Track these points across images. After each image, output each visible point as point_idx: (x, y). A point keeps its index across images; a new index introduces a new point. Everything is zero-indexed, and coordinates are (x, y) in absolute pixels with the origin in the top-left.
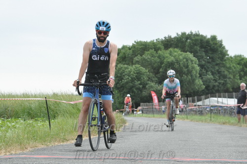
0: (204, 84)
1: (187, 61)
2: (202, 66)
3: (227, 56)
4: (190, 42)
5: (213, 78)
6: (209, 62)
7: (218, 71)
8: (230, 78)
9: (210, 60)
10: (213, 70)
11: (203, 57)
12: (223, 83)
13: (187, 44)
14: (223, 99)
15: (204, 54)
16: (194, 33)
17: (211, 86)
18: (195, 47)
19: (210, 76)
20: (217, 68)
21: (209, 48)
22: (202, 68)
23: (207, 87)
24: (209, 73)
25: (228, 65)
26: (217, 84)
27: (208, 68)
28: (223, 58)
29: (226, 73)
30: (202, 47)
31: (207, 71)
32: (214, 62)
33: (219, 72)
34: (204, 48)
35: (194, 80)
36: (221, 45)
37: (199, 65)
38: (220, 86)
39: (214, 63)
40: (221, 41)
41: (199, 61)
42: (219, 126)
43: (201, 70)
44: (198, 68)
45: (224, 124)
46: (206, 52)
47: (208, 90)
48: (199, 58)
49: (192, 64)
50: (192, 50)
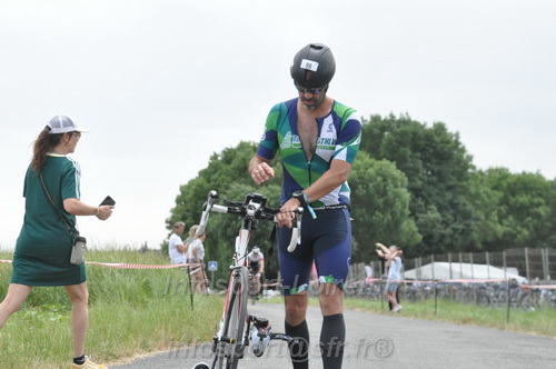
0: (420, 232)
1: (385, 180)
2: (416, 192)
3: (470, 170)
4: (390, 141)
5: (441, 219)
6: (430, 183)
7: (450, 202)
8: (477, 219)
9: (435, 179)
10: (441, 201)
11: (418, 172)
12: (463, 230)
13: (384, 142)
14: (463, 265)
15: (420, 164)
16: (398, 117)
17: (437, 236)
18: (402, 149)
19: (433, 214)
20: (449, 195)
21: (432, 151)
22: (417, 196)
23: (428, 238)
24: (433, 207)
25: (473, 190)
26: (449, 231)
27: (430, 195)
28: (461, 175)
29: (469, 207)
30: (415, 148)
31: (427, 203)
32: (443, 182)
33: (453, 205)
34: (423, 151)
35: (397, 223)
36: (457, 143)
37: (410, 189)
38: (457, 236)
39: (442, 186)
40: (457, 135)
41: (410, 180)
42: (454, 328)
43: (413, 201)
44: (407, 196)
45: (465, 322)
46: (425, 160)
47: (430, 244)
48: (411, 173)
49: (396, 186)
50: (396, 155)
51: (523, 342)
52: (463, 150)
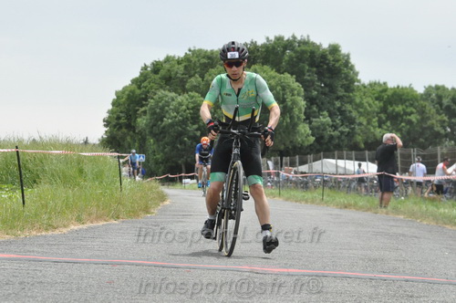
0: (313, 135)
1: (284, 89)
2: (311, 101)
3: (356, 84)
4: (291, 58)
5: (331, 123)
6: (325, 94)
7: (339, 109)
8: (360, 124)
9: (327, 89)
10: (331, 109)
11: (313, 84)
12: (349, 133)
13: (286, 58)
14: (347, 161)
15: (315, 77)
16: (299, 38)
17: (326, 137)
18: (301, 64)
19: (325, 119)
20: (338, 104)
21: (325, 67)
22: (312, 104)
23: (319, 139)
24: (325, 113)
25: (358, 100)
26: (337, 133)
27: (322, 103)
28: (349, 87)
29: (354, 114)
30: (312, 65)
31: (320, 110)
32: (333, 92)
33: (342, 112)
34: (317, 67)
35: (295, 125)
36: (348, 62)
37: (306, 98)
38: (343, 137)
39: (333, 96)
40: (348, 56)
41: (305, 90)
42: (337, 211)
43: (308, 108)
44: (302, 103)
45: (346, 207)
46: (320, 74)
47: (321, 144)
48: (307, 86)
49: (293, 95)
50: (296, 69)
51: (392, 223)
52: (352, 68)
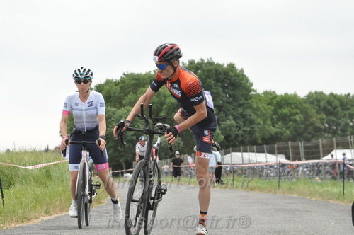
0: (222, 134)
2: (219, 108)
3: (251, 93)
4: (201, 76)
5: (235, 125)
6: (228, 102)
7: (241, 114)
8: (259, 124)
9: (231, 99)
10: (235, 114)
11: (220, 96)
12: (250, 131)
15: (220, 90)
16: (206, 61)
17: (233, 136)
18: (209, 80)
19: (230, 122)
20: (240, 110)
21: (228, 81)
22: (220, 111)
23: (227, 138)
24: (230, 117)
25: (255, 106)
26: (241, 132)
27: (228, 110)
28: (247, 96)
29: (253, 117)
30: (217, 80)
31: (227, 115)
32: (236, 101)
33: (243, 116)
34: (222, 82)
38: (246, 135)
39: (236, 104)
45: (252, 190)
46: (223, 87)
47: (229, 141)
48: (215, 96)
50: (205, 85)
51: (289, 201)
